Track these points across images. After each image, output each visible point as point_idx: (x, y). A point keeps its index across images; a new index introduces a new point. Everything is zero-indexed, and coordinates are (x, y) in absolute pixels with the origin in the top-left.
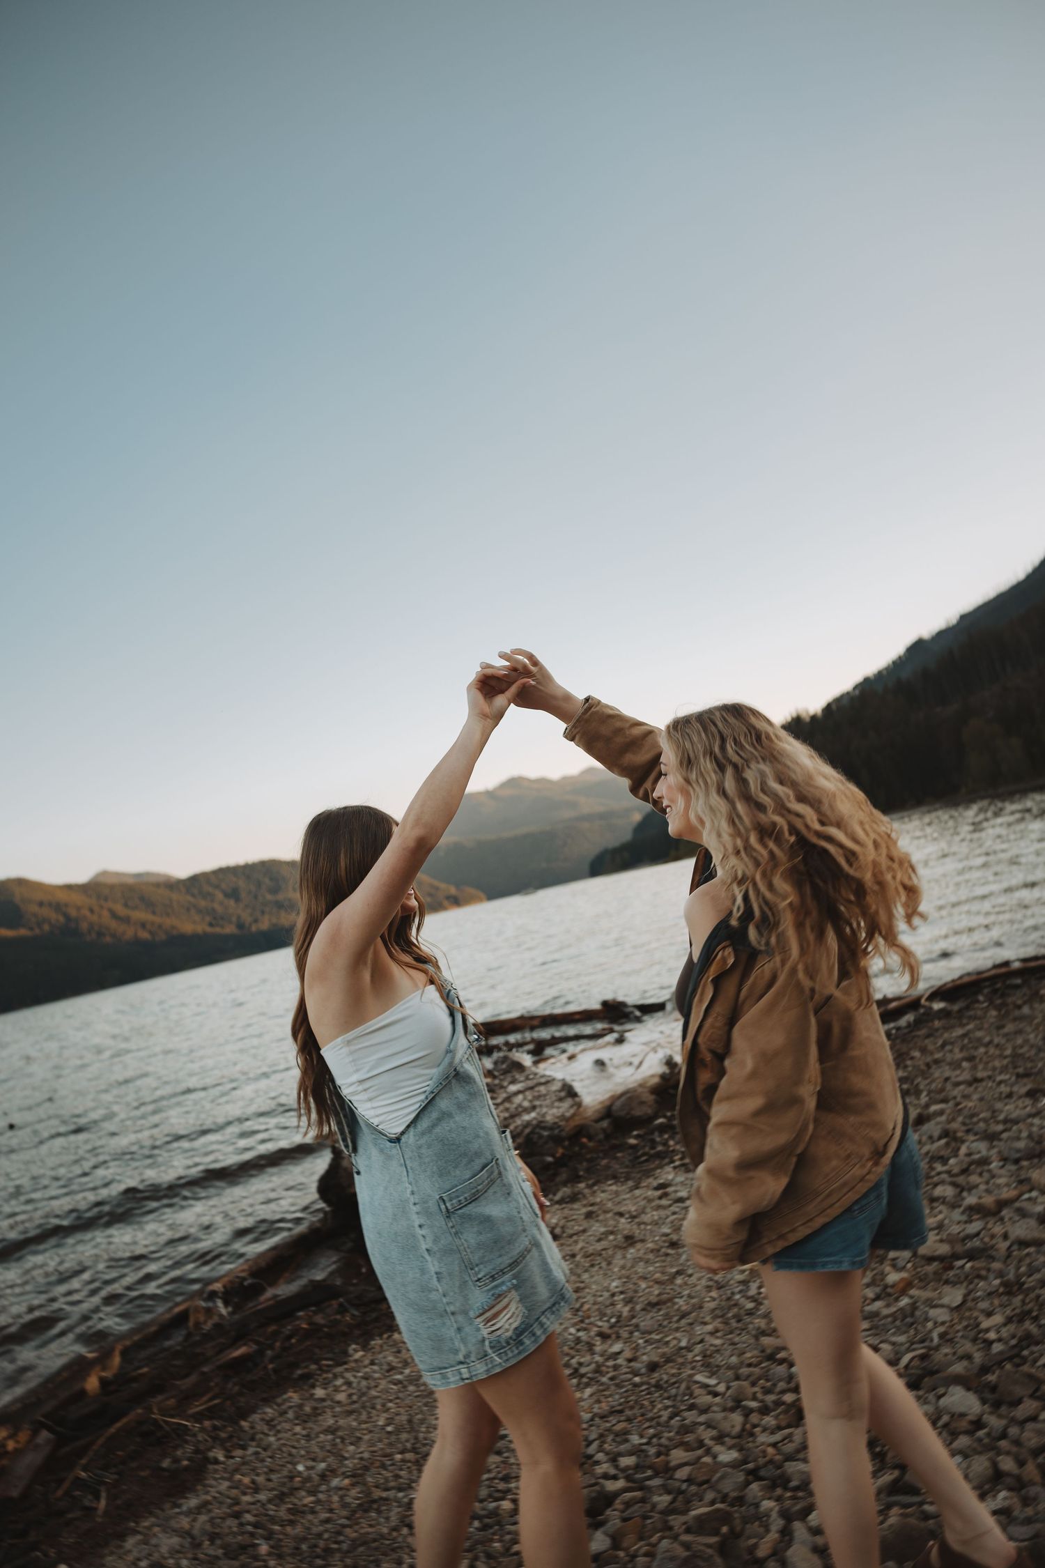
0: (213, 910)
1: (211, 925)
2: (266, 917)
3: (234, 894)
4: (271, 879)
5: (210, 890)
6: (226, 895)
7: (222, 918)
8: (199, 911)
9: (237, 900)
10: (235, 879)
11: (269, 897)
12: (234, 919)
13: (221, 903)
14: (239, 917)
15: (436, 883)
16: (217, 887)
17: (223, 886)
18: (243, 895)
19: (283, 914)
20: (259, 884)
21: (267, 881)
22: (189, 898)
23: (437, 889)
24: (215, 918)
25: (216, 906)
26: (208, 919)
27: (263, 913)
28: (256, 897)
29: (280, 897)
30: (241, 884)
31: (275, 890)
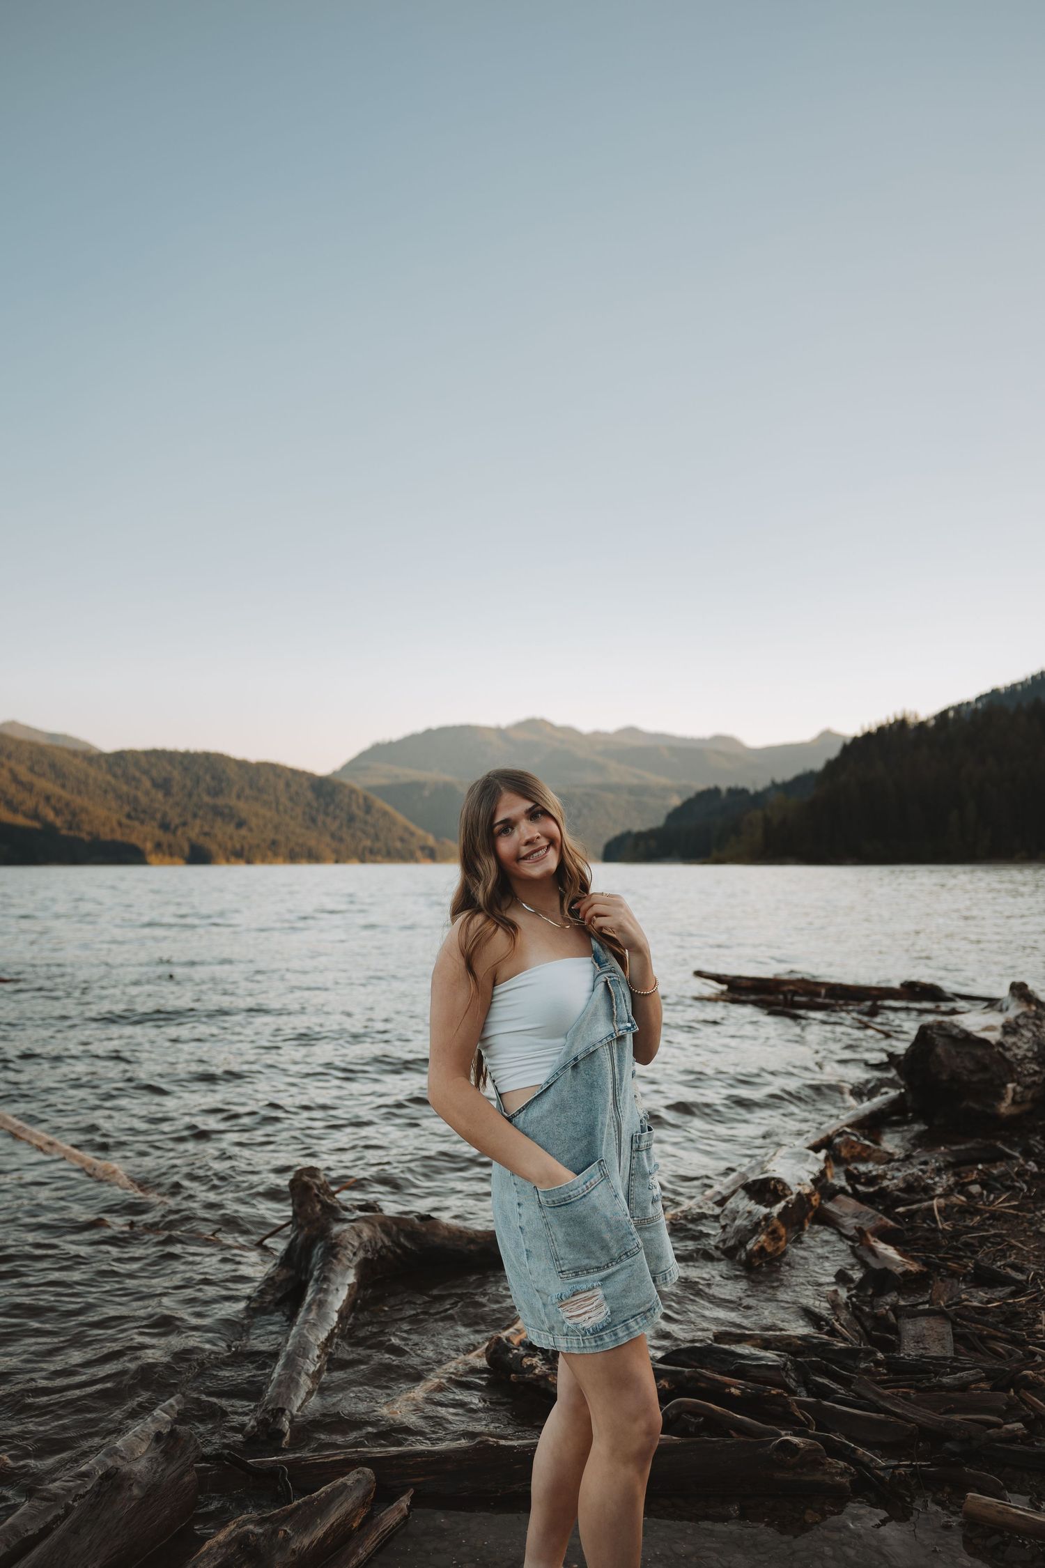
0: (136, 799)
1: (129, 816)
2: (198, 822)
3: (164, 785)
4: (213, 778)
5: (138, 774)
6: (155, 785)
7: (144, 812)
8: (119, 797)
9: (168, 793)
10: (169, 768)
11: (207, 799)
12: (159, 816)
13: (147, 793)
14: (165, 815)
15: (413, 827)
16: (146, 772)
17: (154, 773)
18: (175, 789)
19: (219, 822)
20: (197, 781)
21: (208, 778)
22: (109, 778)
23: (412, 834)
24: (135, 810)
25: (140, 794)
26: (127, 809)
27: (195, 816)
28: (190, 795)
29: (220, 801)
30: (176, 774)
31: (216, 792)
